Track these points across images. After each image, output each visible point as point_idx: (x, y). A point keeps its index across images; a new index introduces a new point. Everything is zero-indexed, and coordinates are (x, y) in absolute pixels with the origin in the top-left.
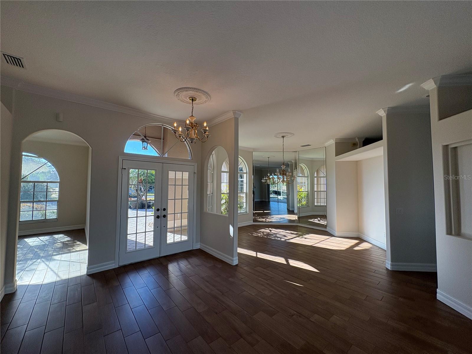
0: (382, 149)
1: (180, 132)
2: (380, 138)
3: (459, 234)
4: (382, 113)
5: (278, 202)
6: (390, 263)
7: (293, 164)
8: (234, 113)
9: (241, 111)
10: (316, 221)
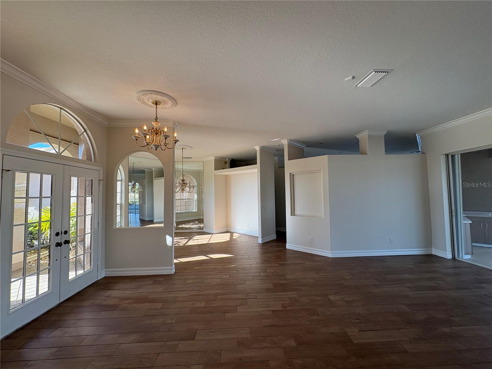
0: (256, 170)
1: (137, 134)
2: (255, 163)
3: (294, 215)
4: (257, 148)
5: (135, 214)
6: (261, 239)
7: (152, 172)
8: (174, 124)
9: (179, 123)
10: (184, 226)
